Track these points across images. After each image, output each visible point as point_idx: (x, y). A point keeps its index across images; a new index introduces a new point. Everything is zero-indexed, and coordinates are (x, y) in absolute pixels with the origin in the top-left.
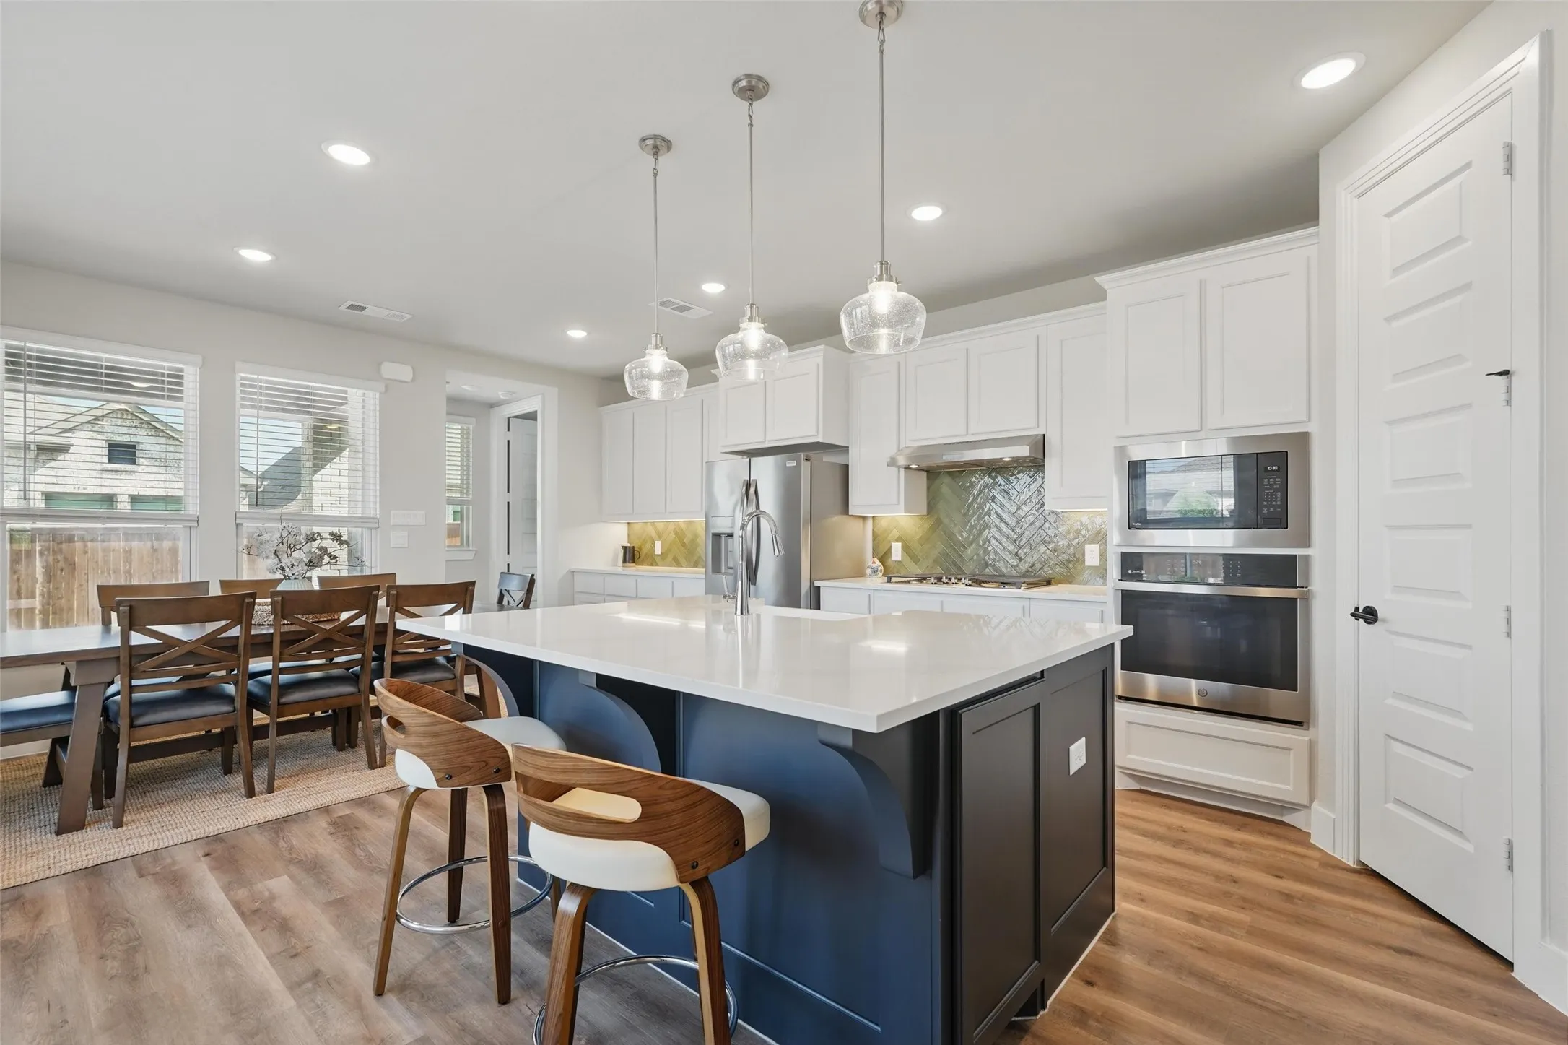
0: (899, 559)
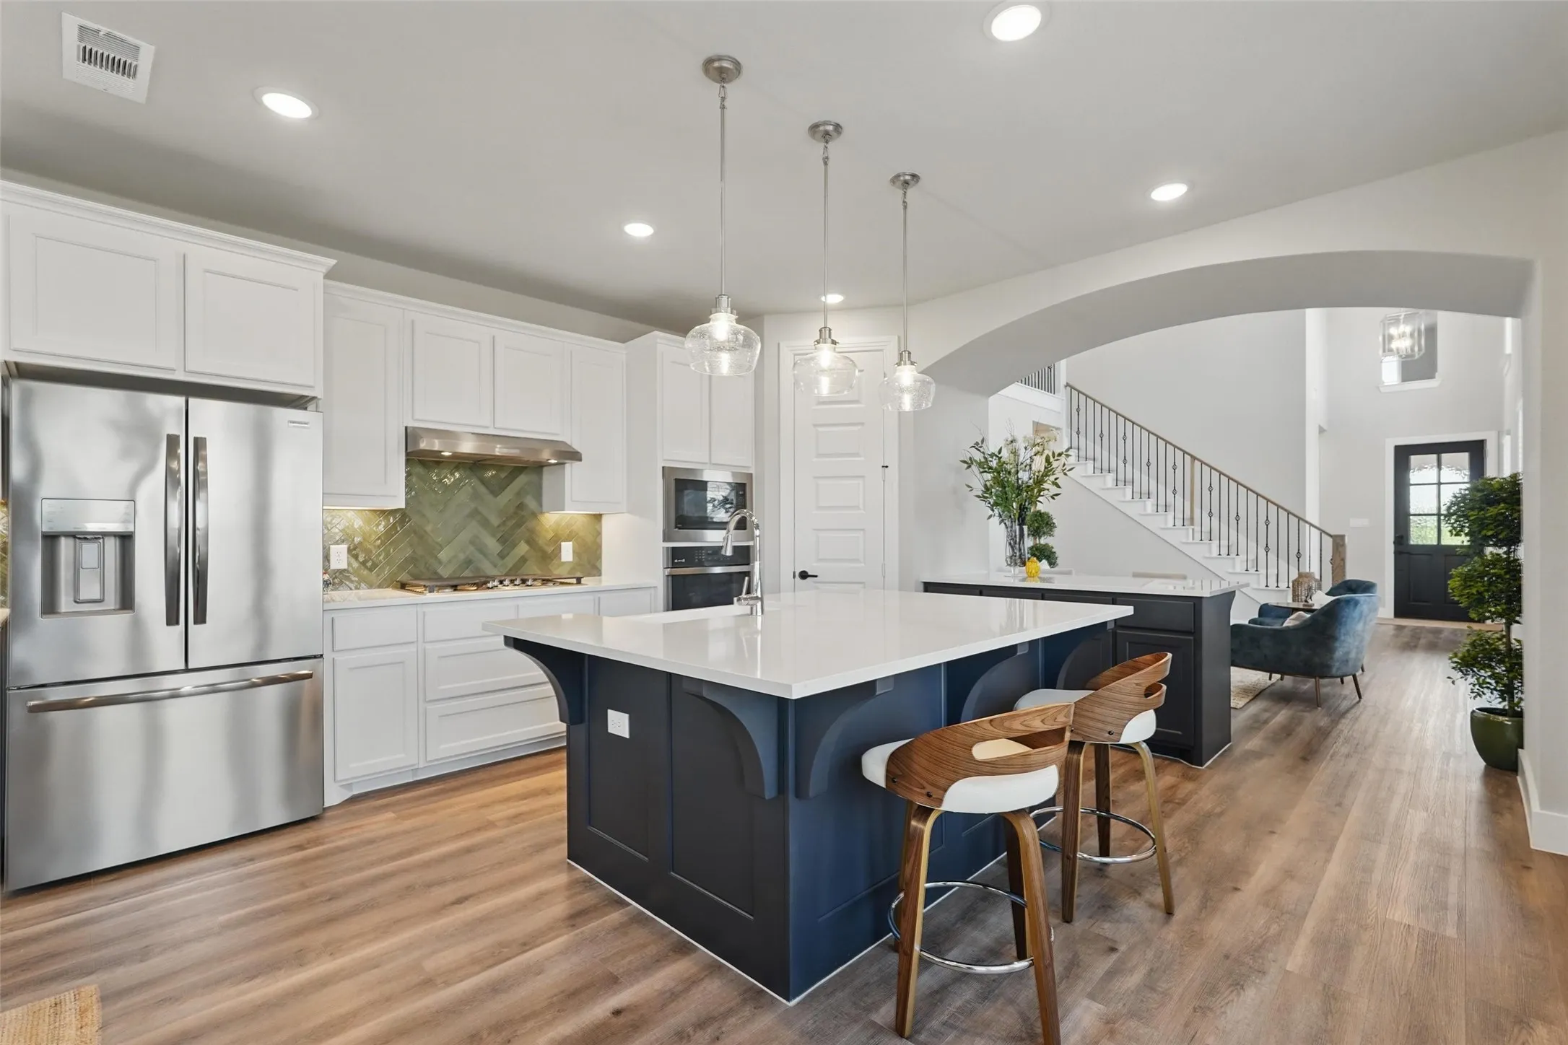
0: (344, 565)
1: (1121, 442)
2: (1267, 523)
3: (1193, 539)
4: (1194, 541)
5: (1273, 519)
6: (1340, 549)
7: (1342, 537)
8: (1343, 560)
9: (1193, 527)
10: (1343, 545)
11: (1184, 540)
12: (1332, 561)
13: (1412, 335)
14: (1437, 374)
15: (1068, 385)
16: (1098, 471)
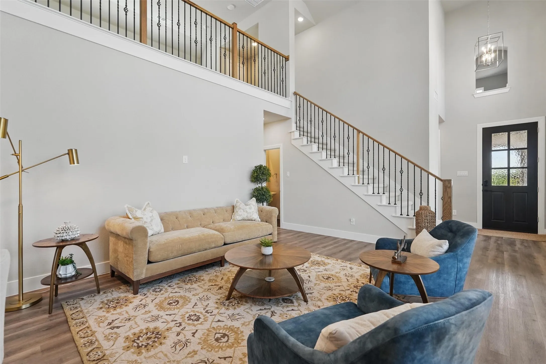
1: (321, 124)
2: (401, 172)
3: (358, 183)
4: (359, 185)
5: (405, 169)
6: (448, 189)
7: (450, 181)
8: (450, 198)
9: (358, 175)
10: (450, 187)
11: (353, 184)
12: (443, 199)
13: (495, 51)
14: (507, 84)
15: (295, 94)
16: (309, 142)
